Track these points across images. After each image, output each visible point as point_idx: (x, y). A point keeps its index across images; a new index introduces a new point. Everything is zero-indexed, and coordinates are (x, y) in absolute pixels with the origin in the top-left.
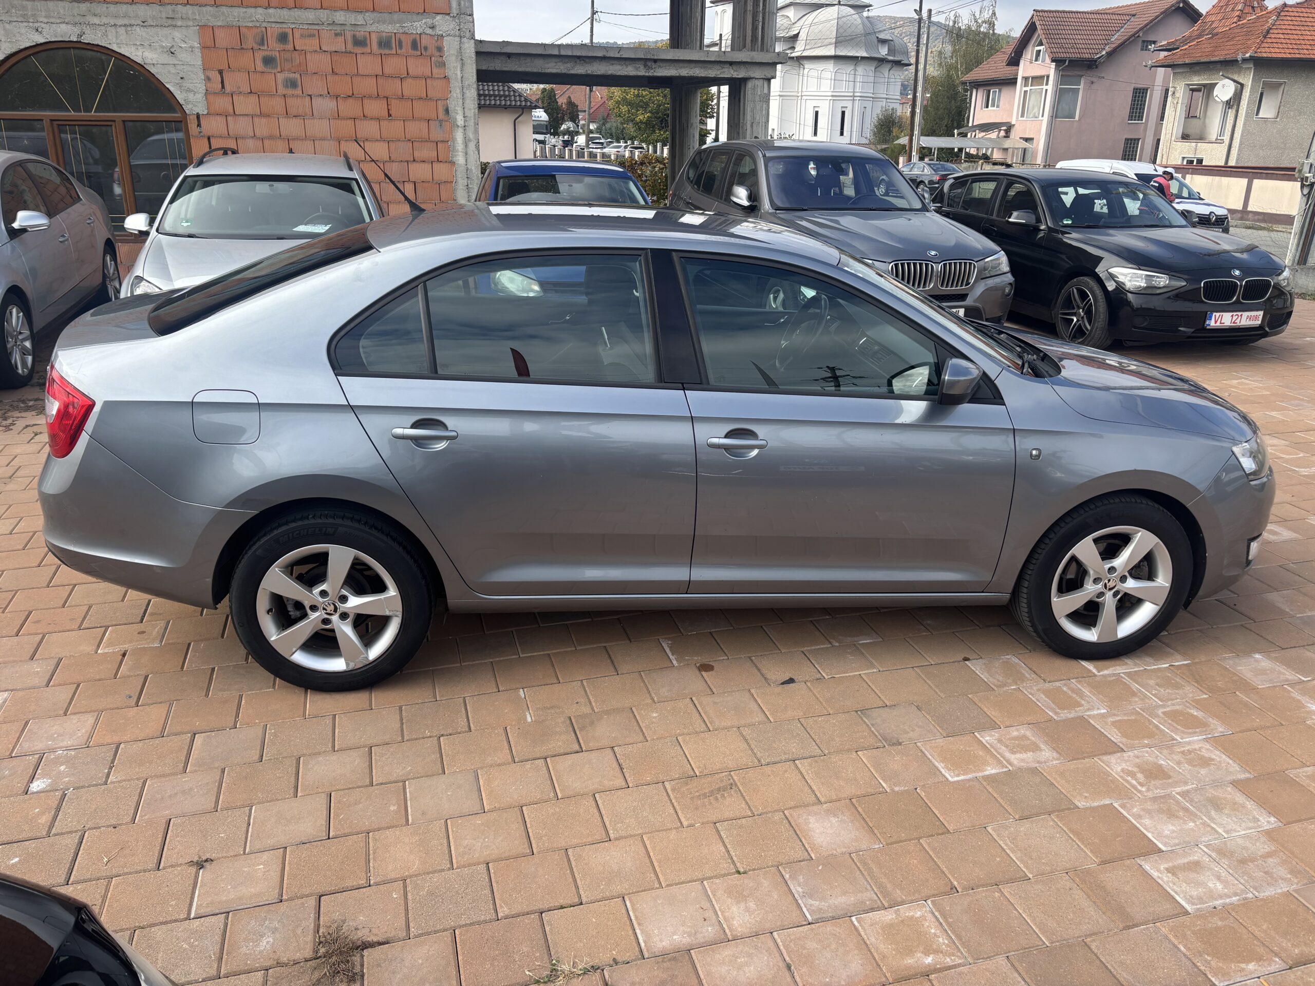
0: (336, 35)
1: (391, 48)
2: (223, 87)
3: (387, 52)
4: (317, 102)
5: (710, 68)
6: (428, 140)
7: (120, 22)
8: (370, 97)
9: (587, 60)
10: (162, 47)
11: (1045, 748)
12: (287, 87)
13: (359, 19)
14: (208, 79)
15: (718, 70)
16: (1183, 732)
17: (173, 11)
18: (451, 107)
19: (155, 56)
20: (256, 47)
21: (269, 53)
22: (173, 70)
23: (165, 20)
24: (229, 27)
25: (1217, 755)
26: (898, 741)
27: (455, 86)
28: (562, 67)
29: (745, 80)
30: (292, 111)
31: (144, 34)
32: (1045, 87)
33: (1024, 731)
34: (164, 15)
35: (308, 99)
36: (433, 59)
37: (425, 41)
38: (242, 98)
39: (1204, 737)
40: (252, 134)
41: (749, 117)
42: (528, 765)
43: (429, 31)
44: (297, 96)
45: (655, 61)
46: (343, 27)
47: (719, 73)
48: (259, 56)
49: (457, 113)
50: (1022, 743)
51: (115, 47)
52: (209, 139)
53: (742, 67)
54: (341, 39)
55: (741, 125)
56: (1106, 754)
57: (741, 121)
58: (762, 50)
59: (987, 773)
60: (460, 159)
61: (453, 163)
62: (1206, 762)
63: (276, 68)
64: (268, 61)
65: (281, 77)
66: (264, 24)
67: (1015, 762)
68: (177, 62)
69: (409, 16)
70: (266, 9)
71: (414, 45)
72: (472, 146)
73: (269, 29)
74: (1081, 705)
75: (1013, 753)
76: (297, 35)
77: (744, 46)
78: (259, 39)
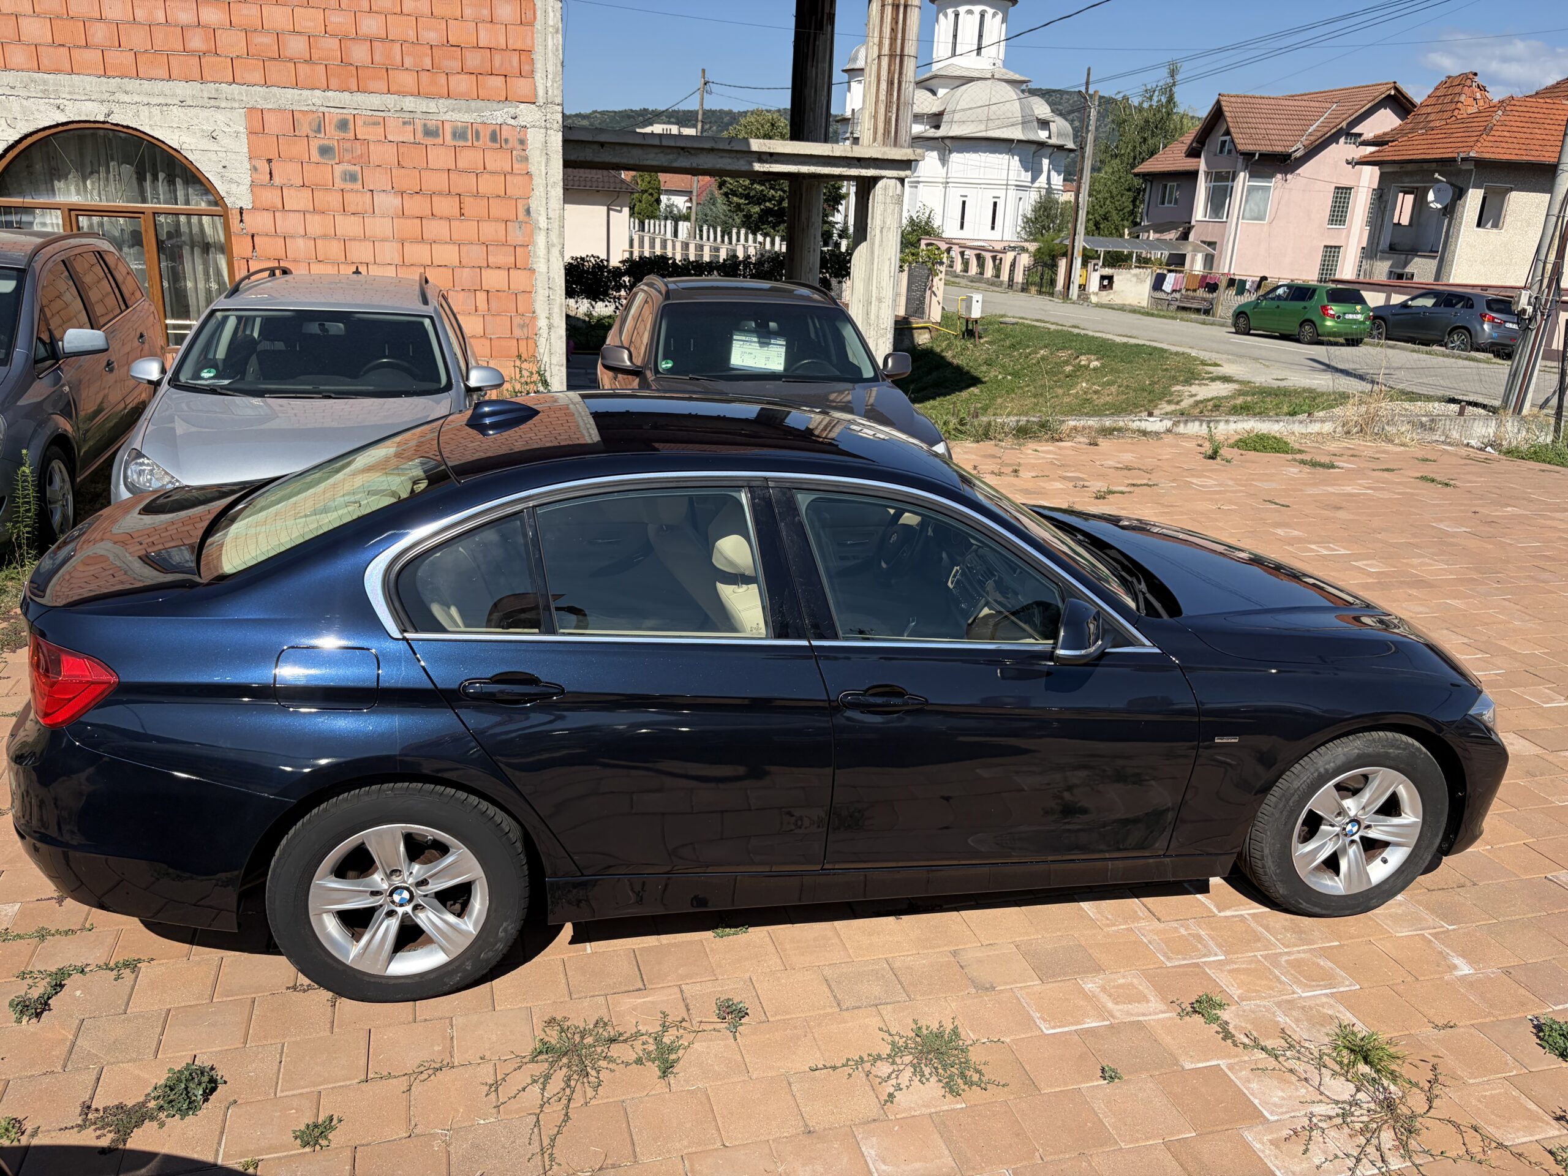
1: (466, 139)
2: (271, 178)
3: (462, 143)
4: (379, 198)
5: (835, 164)
6: (505, 244)
7: (154, 100)
8: (440, 194)
9: (693, 152)
10: (203, 131)
11: (1152, 998)
12: (345, 180)
13: (432, 106)
14: (255, 169)
15: (844, 167)
16: (1306, 985)
17: (217, 90)
18: (533, 207)
19: (193, 141)
20: (311, 134)
21: (326, 142)
22: (213, 157)
23: (206, 100)
24: (281, 111)
25: (1340, 1011)
26: (992, 985)
27: (538, 182)
28: (664, 160)
30: (350, 208)
32: (1230, 184)
33: (1133, 978)
34: (206, 95)
35: (369, 194)
36: (514, 152)
37: (505, 133)
38: (292, 191)
39: (1329, 991)
40: (302, 232)
41: (878, 222)
43: (512, 122)
44: (357, 191)
45: (771, 155)
46: (412, 115)
47: (845, 170)
48: (315, 144)
49: (539, 215)
50: (1129, 992)
51: (147, 130)
52: (253, 236)
53: (872, 165)
54: (410, 128)
55: (869, 230)
58: (895, 145)
59: (1086, 1026)
60: (541, 266)
61: (533, 271)
63: (334, 158)
64: (325, 151)
65: (339, 169)
66: (322, 109)
67: (1118, 1014)
68: (219, 149)
69: (488, 104)
70: (324, 91)
71: (494, 137)
72: (555, 251)
73: (327, 115)
74: (1198, 951)
75: (1117, 1003)
76: (359, 122)
77: (875, 141)
78: (315, 126)
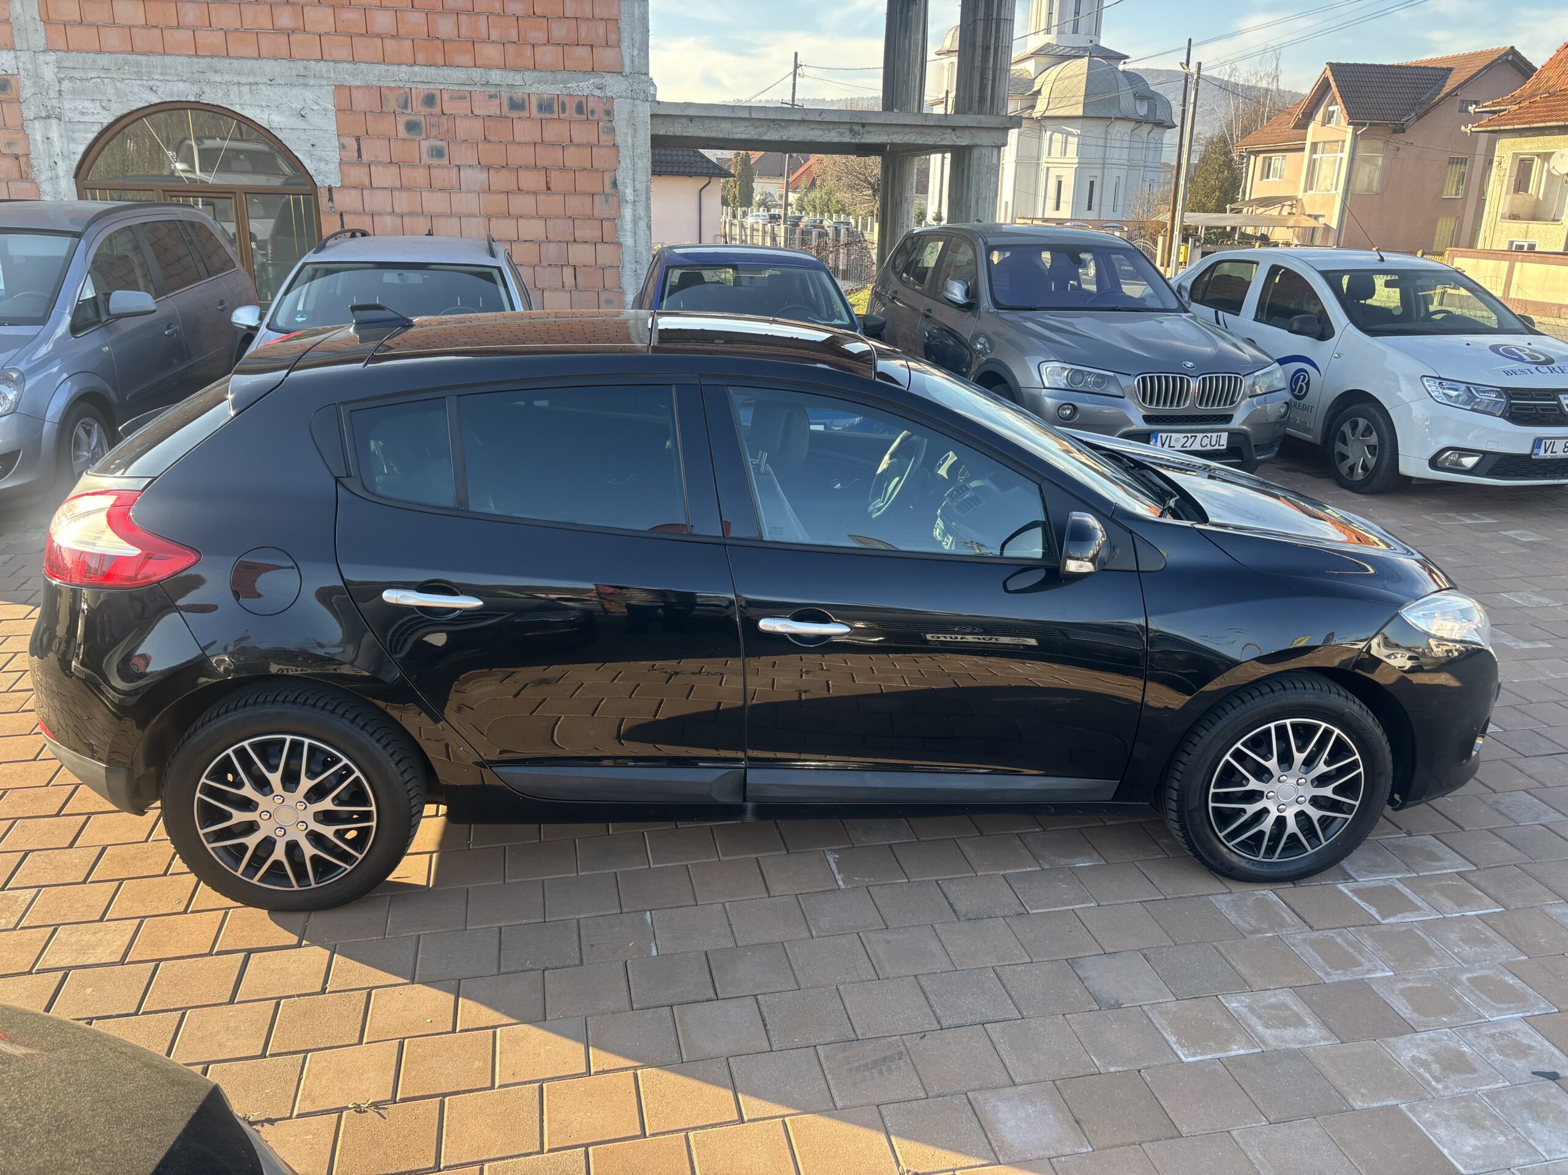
0: (491, 97)
1: (552, 112)
2: (360, 156)
3: (548, 116)
4: (466, 174)
5: (928, 134)
6: (591, 218)
7: (244, 80)
8: (527, 168)
9: (783, 124)
10: (291, 108)
11: (1311, 1022)
12: (432, 156)
13: (517, 78)
14: (343, 146)
15: (938, 136)
16: (1494, 1008)
17: (305, 68)
18: (620, 179)
19: (283, 119)
20: (398, 110)
21: (413, 118)
22: (303, 136)
23: (295, 78)
24: (369, 87)
25: (1538, 1041)
26: (1117, 1002)
27: (625, 154)
28: (753, 133)
29: (970, 148)
30: (437, 184)
31: (270, 93)
32: (1339, 155)
33: (1286, 997)
34: (294, 73)
35: (455, 170)
36: (601, 124)
37: (591, 106)
38: (380, 168)
39: (1521, 1015)
40: (389, 210)
41: (973, 192)
42: (649, 1014)
43: (598, 93)
44: (444, 167)
45: (863, 125)
46: (499, 89)
47: (939, 139)
48: (402, 120)
49: (626, 187)
50: (1282, 1014)
51: (237, 109)
52: (341, 215)
53: (967, 133)
54: (496, 101)
55: (964, 201)
56: (1390, 1035)
57: (964, 196)
58: (991, 113)
59: (1233, 1053)
60: (628, 241)
61: (620, 245)
62: (1523, 1051)
63: (421, 134)
64: (412, 127)
65: (425, 145)
66: (409, 85)
67: (1271, 1041)
68: (307, 127)
69: (575, 76)
70: (411, 66)
71: (580, 109)
72: (642, 225)
73: (413, 90)
74: (1360, 965)
75: (1267, 1027)
76: (446, 97)
77: (970, 109)
78: (402, 101)
